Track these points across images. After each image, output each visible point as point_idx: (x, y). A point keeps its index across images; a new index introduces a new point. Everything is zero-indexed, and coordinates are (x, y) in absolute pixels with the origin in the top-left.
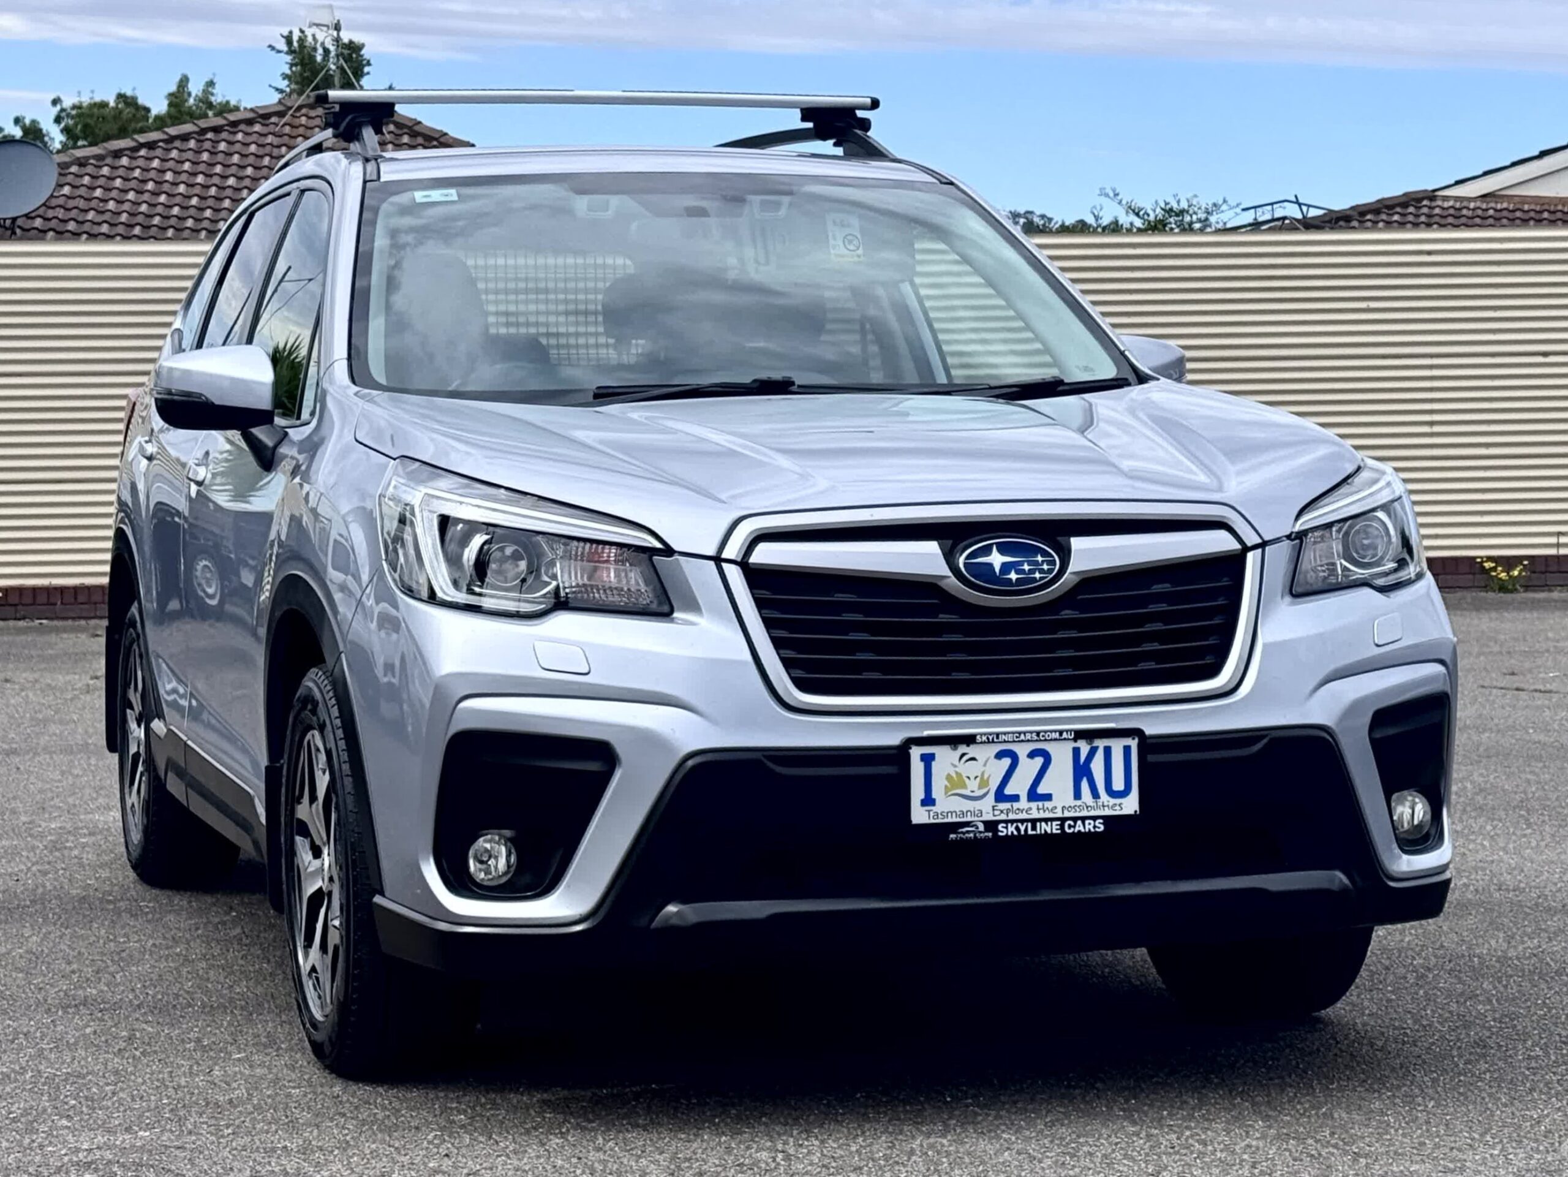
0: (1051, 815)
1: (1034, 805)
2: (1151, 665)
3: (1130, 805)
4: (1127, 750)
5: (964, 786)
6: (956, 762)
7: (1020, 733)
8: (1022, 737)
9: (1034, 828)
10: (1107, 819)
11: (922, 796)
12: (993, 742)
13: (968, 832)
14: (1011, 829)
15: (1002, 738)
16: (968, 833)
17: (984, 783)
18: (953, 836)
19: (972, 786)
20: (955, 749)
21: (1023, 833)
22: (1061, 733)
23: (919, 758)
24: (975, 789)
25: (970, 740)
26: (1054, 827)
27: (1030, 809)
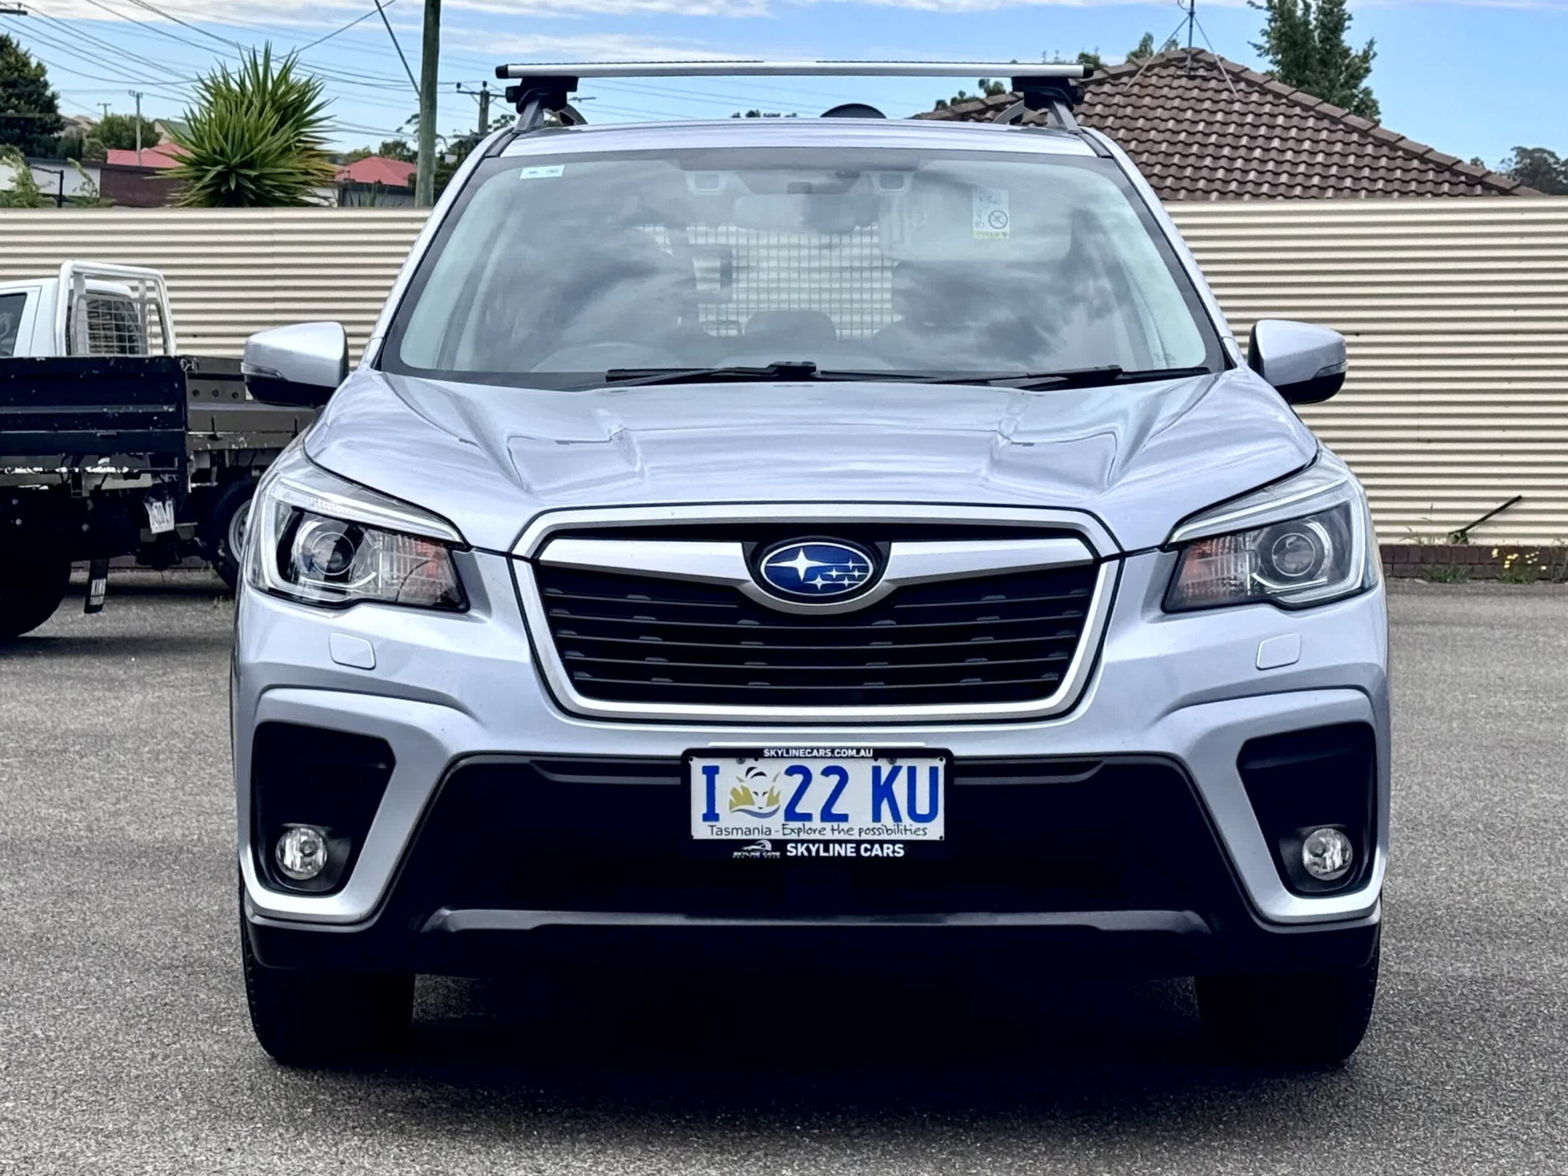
0: (847, 837)
1: (828, 825)
2: (977, 682)
3: (935, 830)
4: (934, 771)
5: (753, 804)
6: (742, 775)
7: (812, 749)
8: (815, 753)
9: (826, 850)
10: (906, 843)
11: (705, 811)
12: (782, 757)
13: (753, 850)
14: (802, 849)
15: (793, 752)
16: (754, 852)
17: (773, 800)
18: (735, 854)
19: (760, 803)
20: (741, 762)
21: (814, 854)
22: (858, 750)
23: (700, 770)
24: (763, 805)
25: (757, 754)
26: (849, 850)
27: (824, 829)
